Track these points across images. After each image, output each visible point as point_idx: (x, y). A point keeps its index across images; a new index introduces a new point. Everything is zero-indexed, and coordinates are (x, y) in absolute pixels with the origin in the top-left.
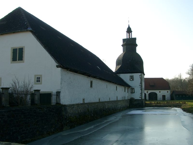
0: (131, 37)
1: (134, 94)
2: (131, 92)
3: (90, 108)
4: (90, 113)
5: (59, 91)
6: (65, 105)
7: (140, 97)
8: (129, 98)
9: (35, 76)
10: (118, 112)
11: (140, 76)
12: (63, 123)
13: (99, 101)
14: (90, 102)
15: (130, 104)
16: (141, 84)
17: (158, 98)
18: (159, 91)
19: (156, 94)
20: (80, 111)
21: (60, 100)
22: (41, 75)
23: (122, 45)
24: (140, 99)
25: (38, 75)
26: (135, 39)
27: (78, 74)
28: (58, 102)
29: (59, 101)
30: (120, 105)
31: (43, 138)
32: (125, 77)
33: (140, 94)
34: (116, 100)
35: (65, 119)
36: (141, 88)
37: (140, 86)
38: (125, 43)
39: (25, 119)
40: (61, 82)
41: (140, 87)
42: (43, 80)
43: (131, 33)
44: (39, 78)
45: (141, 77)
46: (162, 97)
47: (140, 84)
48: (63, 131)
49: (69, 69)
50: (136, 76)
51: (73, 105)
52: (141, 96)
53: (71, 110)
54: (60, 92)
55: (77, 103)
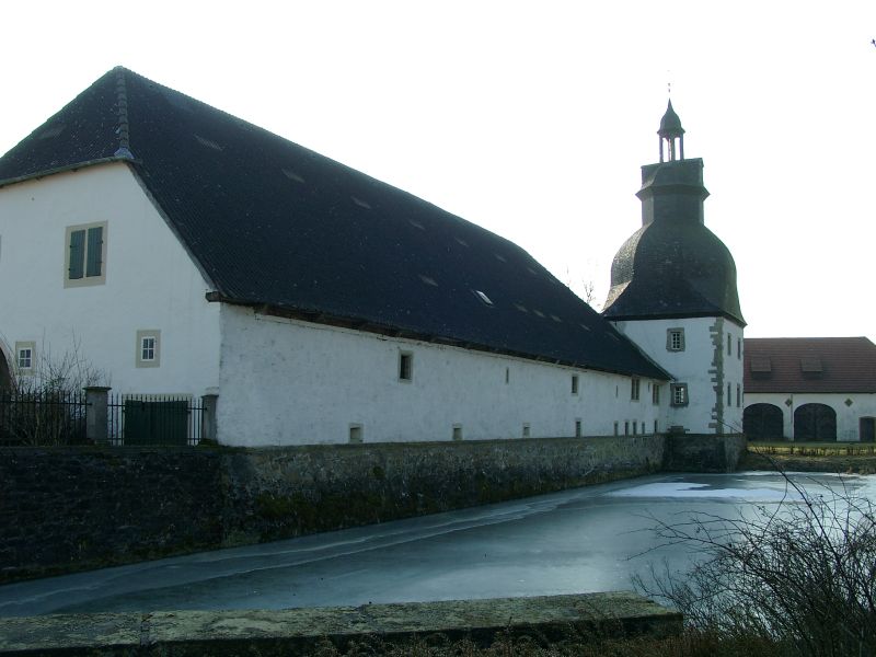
0: (678, 158)
1: (683, 410)
2: (672, 399)
3: (389, 465)
4: (389, 485)
5: (215, 392)
6: (244, 448)
7: (711, 426)
8: (663, 429)
9: (140, 333)
10: (582, 486)
11: (711, 329)
12: (220, 517)
13: (455, 436)
14: (397, 440)
15: (665, 457)
16: (715, 368)
17: (839, 431)
18: (845, 397)
19: (829, 414)
20: (329, 474)
21: (214, 427)
22: (158, 332)
23: (639, 195)
24: (713, 431)
25: (147, 332)
26: (696, 165)
27: (323, 326)
28: (207, 436)
29: (210, 434)
30: (592, 459)
31: (109, 566)
32: (647, 335)
33: (714, 410)
34: (574, 435)
35: (237, 503)
36: (716, 384)
37: (714, 376)
38: (650, 183)
39: (23, 493)
40: (222, 357)
41: (713, 380)
42: (164, 348)
43: (677, 140)
44: (152, 342)
45: (716, 333)
46: (857, 424)
47: (713, 364)
48: (219, 548)
49: (266, 307)
50: (697, 330)
51: (290, 450)
52: (715, 421)
53: (275, 468)
54: (215, 397)
55: (316, 443)
